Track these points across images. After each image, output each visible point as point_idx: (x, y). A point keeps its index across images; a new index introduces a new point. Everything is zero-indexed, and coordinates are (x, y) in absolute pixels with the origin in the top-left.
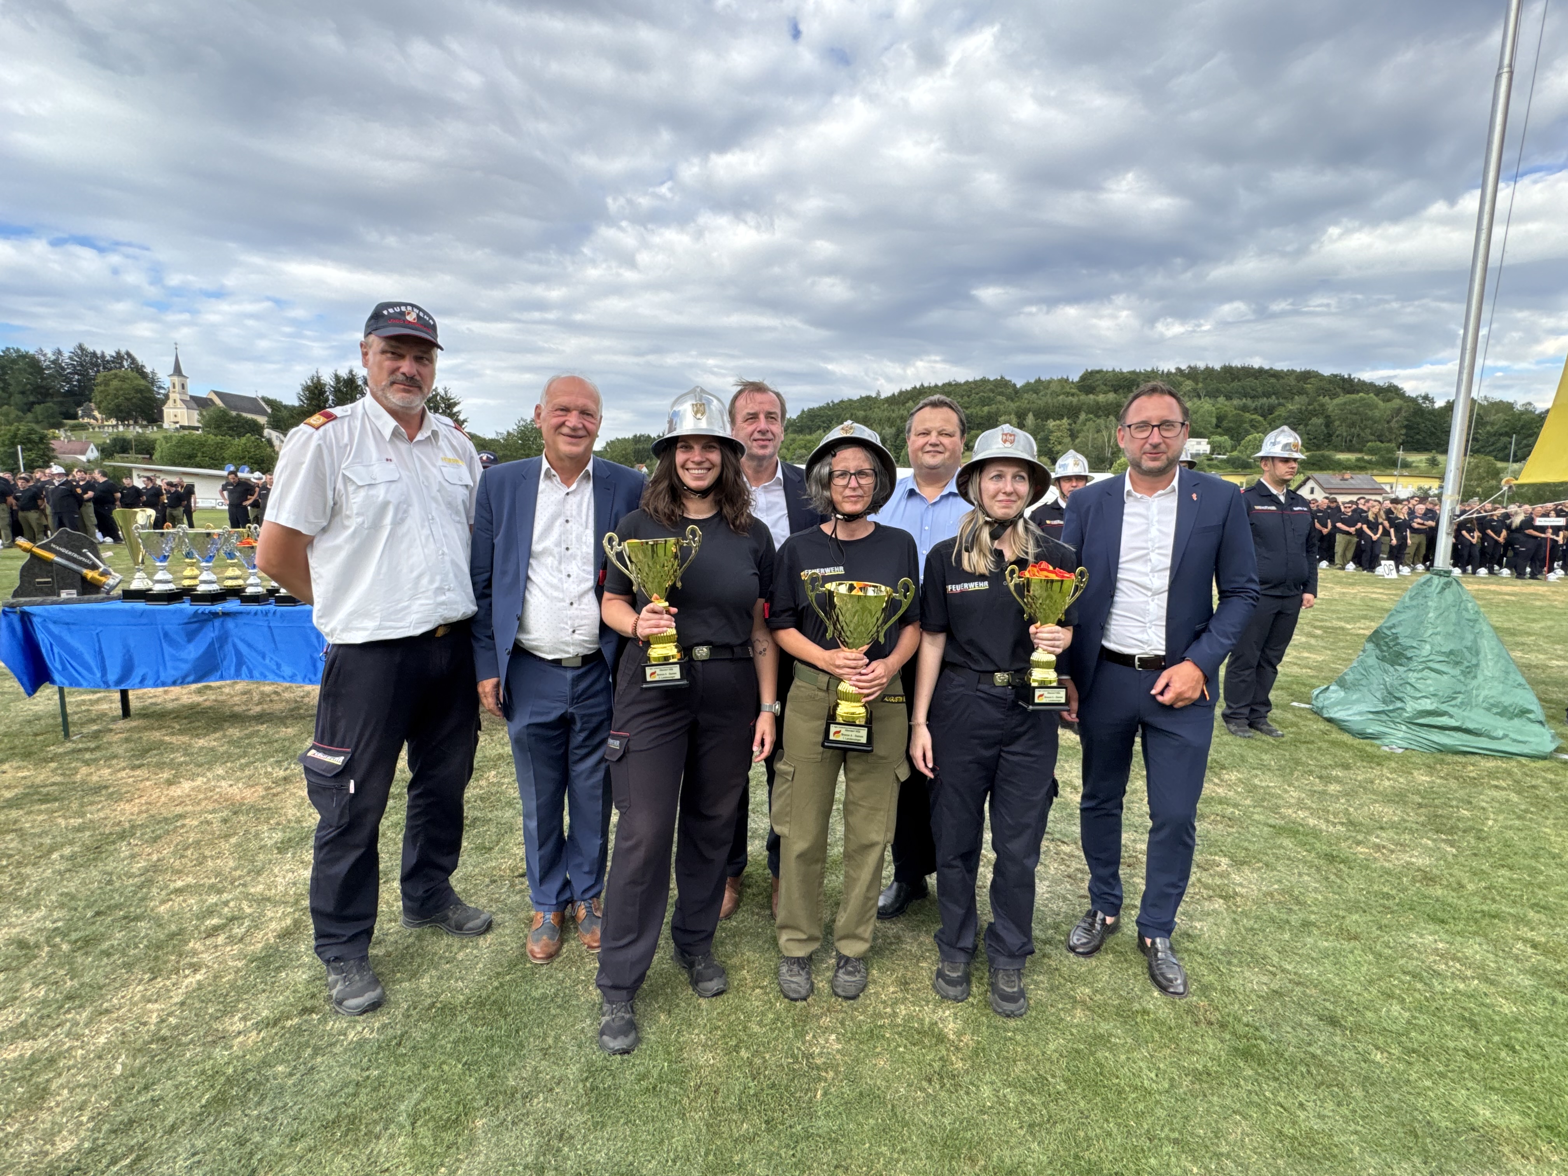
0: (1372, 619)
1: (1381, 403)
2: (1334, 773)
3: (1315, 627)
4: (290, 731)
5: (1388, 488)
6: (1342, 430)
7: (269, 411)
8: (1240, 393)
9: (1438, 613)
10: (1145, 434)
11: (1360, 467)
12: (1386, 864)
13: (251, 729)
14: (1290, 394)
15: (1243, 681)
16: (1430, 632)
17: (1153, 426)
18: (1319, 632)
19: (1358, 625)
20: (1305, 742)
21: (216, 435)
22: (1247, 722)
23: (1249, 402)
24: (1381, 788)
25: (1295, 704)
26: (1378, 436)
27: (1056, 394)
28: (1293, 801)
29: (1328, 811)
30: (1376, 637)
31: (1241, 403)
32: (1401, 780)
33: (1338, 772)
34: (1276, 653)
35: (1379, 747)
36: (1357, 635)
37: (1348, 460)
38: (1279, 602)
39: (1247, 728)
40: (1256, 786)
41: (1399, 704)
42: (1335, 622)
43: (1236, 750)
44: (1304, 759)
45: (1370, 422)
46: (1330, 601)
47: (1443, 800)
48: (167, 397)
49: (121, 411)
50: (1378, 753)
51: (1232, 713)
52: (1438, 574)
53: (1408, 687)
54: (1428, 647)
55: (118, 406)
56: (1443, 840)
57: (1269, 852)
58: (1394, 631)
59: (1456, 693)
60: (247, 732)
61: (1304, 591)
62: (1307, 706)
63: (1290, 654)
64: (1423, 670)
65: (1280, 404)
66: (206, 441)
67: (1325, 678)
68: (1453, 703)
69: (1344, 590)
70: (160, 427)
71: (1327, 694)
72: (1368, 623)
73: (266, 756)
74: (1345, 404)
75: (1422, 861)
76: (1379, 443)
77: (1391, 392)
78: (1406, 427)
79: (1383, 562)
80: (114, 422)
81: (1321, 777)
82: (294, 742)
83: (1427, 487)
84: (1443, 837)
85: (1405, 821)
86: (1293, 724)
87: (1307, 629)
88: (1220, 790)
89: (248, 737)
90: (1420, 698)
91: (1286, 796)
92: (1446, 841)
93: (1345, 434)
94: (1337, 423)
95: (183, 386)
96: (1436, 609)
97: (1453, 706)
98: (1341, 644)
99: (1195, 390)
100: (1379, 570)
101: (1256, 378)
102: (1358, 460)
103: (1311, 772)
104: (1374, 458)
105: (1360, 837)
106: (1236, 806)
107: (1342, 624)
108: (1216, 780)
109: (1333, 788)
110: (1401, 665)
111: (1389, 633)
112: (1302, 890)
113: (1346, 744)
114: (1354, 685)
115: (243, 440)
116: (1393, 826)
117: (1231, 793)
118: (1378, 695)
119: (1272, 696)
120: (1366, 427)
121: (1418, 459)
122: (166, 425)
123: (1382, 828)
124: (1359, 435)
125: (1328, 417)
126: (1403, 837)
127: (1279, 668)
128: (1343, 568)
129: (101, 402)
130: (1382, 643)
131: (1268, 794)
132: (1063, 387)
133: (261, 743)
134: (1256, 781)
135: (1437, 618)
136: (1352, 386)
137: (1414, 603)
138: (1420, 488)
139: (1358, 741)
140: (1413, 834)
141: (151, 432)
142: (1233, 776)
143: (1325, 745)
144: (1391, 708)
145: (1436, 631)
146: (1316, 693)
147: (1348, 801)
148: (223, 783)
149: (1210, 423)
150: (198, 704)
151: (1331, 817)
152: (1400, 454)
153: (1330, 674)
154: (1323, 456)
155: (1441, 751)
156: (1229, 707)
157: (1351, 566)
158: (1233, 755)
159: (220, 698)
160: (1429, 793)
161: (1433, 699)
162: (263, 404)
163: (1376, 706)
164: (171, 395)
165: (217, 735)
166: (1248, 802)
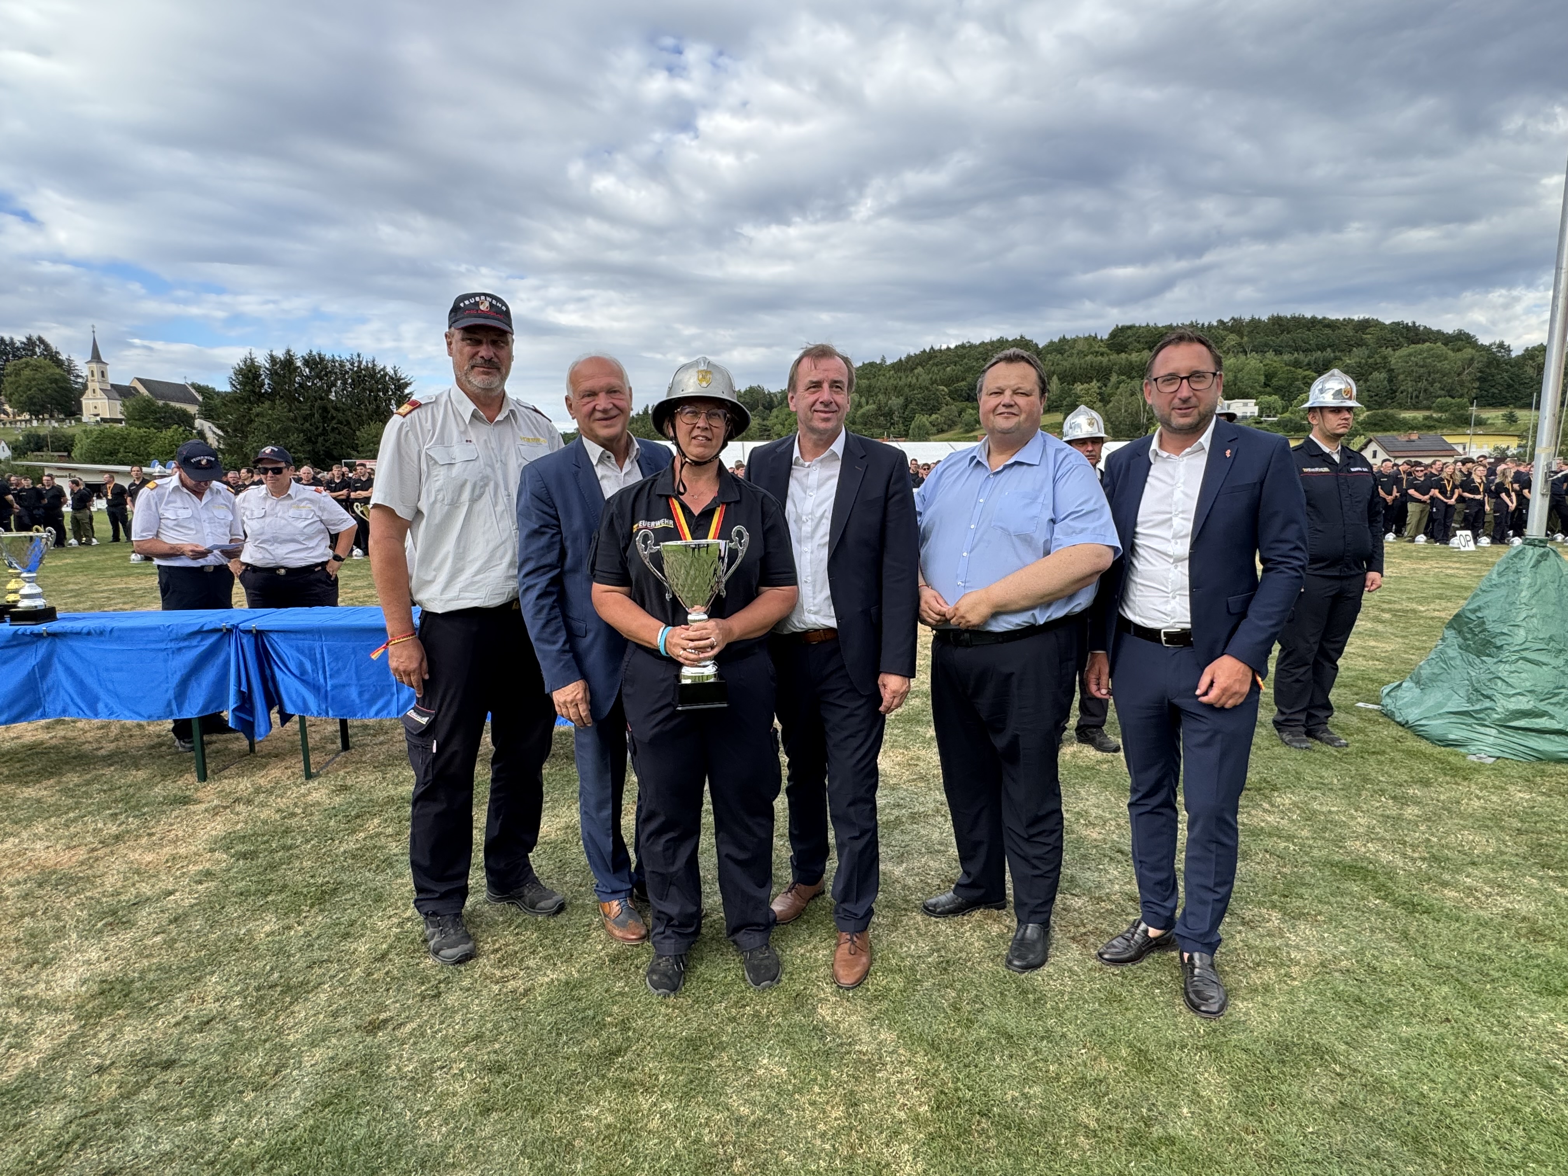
0: (1449, 599)
1: (1450, 353)
2: (1411, 792)
3: (1383, 610)
4: (142, 775)
5: (1460, 449)
6: (1408, 386)
7: (200, 399)
8: (1290, 346)
9: (1532, 590)
10: (1174, 388)
11: (1428, 426)
12: (1481, 913)
13: (94, 773)
14: (1349, 346)
15: (1298, 681)
16: (1524, 615)
17: (1182, 379)
18: (1387, 616)
19: (1432, 606)
20: (1374, 753)
21: (139, 428)
22: (1303, 729)
23: (1301, 356)
24: (1470, 810)
25: (1361, 704)
26: (1448, 391)
27: (1082, 354)
28: (1361, 830)
29: (1404, 843)
30: (1458, 622)
31: (1292, 358)
32: (1494, 798)
33: (1415, 791)
34: (1337, 646)
35: (1464, 757)
36: (1432, 618)
37: (1415, 418)
38: (1337, 584)
39: (1304, 737)
40: (1314, 812)
41: (1487, 704)
42: (1405, 604)
43: (1291, 766)
44: (1374, 774)
45: (1438, 375)
46: (1398, 579)
47: (1547, 824)
48: (85, 386)
49: (34, 404)
50: (1463, 764)
51: (1287, 720)
52: (1532, 543)
53: (1500, 683)
54: (1522, 632)
55: (30, 398)
56: (1551, 877)
57: (1332, 900)
58: (1479, 614)
59: (1557, 688)
60: (88, 776)
61: (1370, 569)
62: (1376, 707)
63: (1353, 645)
64: (1517, 660)
65: (1336, 358)
66: (129, 434)
67: (1396, 672)
68: (1553, 700)
69: (1415, 566)
70: (79, 420)
71: (1399, 693)
72: (1444, 604)
73: (101, 807)
74: (1410, 355)
75: (1525, 907)
76: (1449, 399)
77: (1462, 340)
78: (1479, 379)
79: (1458, 533)
80: (28, 417)
81: (1394, 798)
82: (140, 789)
83: (1504, 446)
84: (1551, 873)
85: (1502, 853)
86: (1359, 731)
87: (1374, 613)
88: (1270, 819)
89: (88, 783)
90: (1514, 695)
91: (1352, 823)
92: (1555, 879)
93: (1410, 390)
94: (1401, 377)
95: (103, 374)
96: (1530, 586)
97: (1554, 704)
98: (1414, 630)
99: (1240, 344)
100: (1455, 542)
101: (1309, 330)
102: (1426, 418)
103: (1383, 792)
104: (1444, 416)
105: (1447, 877)
106: (1290, 838)
107: (1414, 606)
108: (1266, 806)
109: (1411, 812)
110: (1489, 655)
111: (1473, 617)
112: (1376, 953)
113: (1424, 754)
114: (1431, 680)
115: (170, 432)
116: (1489, 860)
117: (1285, 822)
118: (1462, 693)
119: (1333, 696)
120: (1434, 381)
121: (1494, 415)
122: (85, 419)
123: (1474, 863)
124: (1426, 390)
125: (1391, 371)
126: (1500, 874)
127: (1340, 662)
128: (1412, 540)
129: (11, 394)
130: (1465, 629)
131: (1330, 823)
132: (1091, 346)
133: (99, 791)
134: (1316, 806)
135: (1532, 597)
136: (1417, 335)
137: (1503, 580)
138: (1496, 449)
139: (1438, 749)
140: (1514, 870)
141: (69, 427)
142: (1285, 800)
143: (1398, 756)
144: (1478, 707)
145: (1531, 613)
146: (1386, 691)
147: (1430, 828)
148: (39, 845)
149: (1257, 381)
150: (42, 743)
151: (1409, 851)
152: (1474, 410)
153: (1403, 667)
154: (1385, 415)
155: (1540, 759)
156: (1281, 712)
157: (1421, 538)
158: (1287, 772)
159: (70, 734)
160: (1530, 813)
161: (1529, 697)
162: (193, 391)
163: (1459, 706)
164: (89, 384)
165: (52, 781)
166: (1305, 833)
